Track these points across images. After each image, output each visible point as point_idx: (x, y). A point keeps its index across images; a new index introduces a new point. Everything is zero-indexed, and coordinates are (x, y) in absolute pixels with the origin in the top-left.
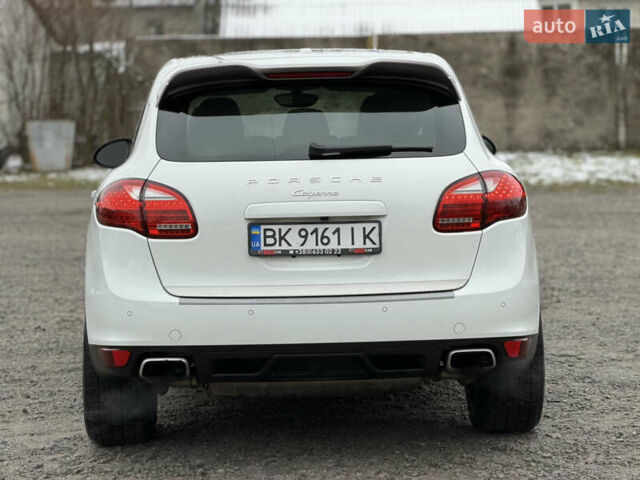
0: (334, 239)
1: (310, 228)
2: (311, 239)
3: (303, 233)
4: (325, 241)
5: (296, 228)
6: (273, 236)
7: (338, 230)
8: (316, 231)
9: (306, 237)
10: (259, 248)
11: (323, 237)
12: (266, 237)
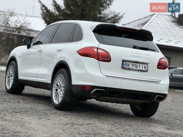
0: (139, 67)
1: (134, 64)
2: (134, 66)
3: (133, 65)
4: (137, 67)
5: (131, 63)
6: (127, 65)
7: (139, 65)
8: (135, 65)
9: (133, 66)
10: (124, 67)
11: (136, 66)
12: (125, 64)
